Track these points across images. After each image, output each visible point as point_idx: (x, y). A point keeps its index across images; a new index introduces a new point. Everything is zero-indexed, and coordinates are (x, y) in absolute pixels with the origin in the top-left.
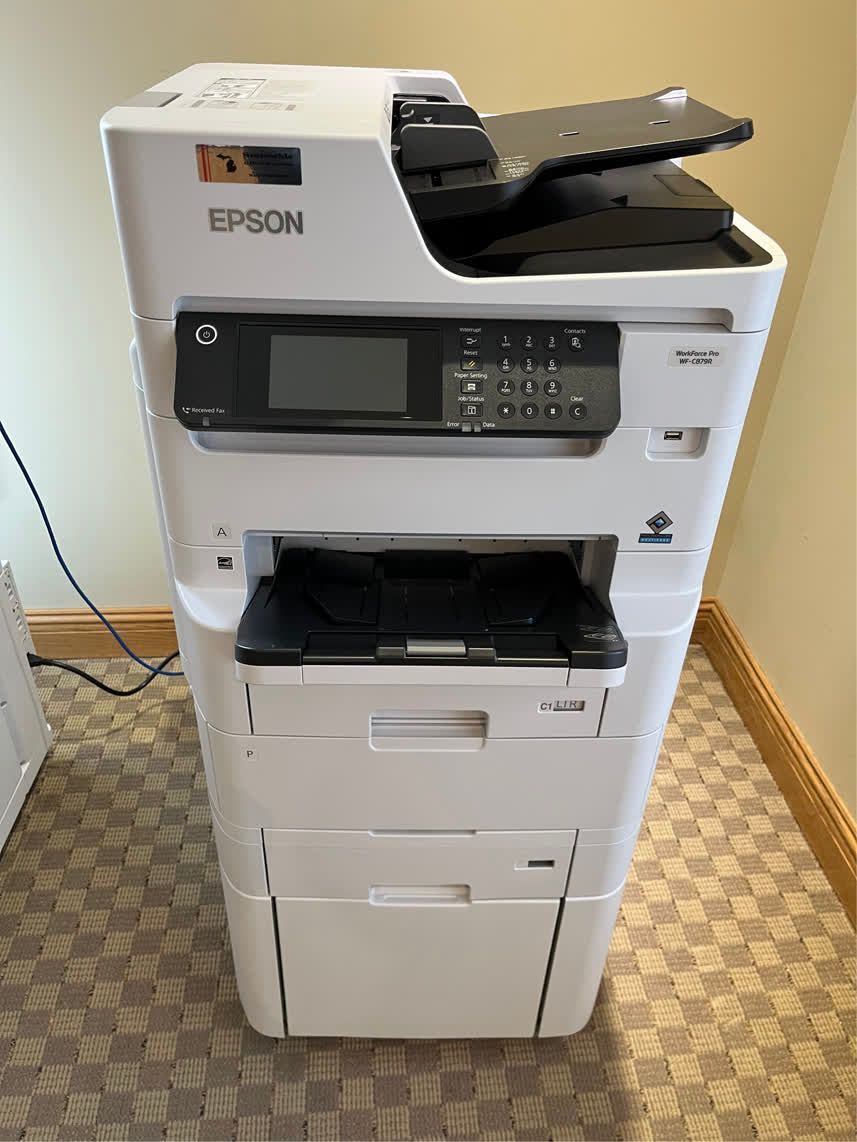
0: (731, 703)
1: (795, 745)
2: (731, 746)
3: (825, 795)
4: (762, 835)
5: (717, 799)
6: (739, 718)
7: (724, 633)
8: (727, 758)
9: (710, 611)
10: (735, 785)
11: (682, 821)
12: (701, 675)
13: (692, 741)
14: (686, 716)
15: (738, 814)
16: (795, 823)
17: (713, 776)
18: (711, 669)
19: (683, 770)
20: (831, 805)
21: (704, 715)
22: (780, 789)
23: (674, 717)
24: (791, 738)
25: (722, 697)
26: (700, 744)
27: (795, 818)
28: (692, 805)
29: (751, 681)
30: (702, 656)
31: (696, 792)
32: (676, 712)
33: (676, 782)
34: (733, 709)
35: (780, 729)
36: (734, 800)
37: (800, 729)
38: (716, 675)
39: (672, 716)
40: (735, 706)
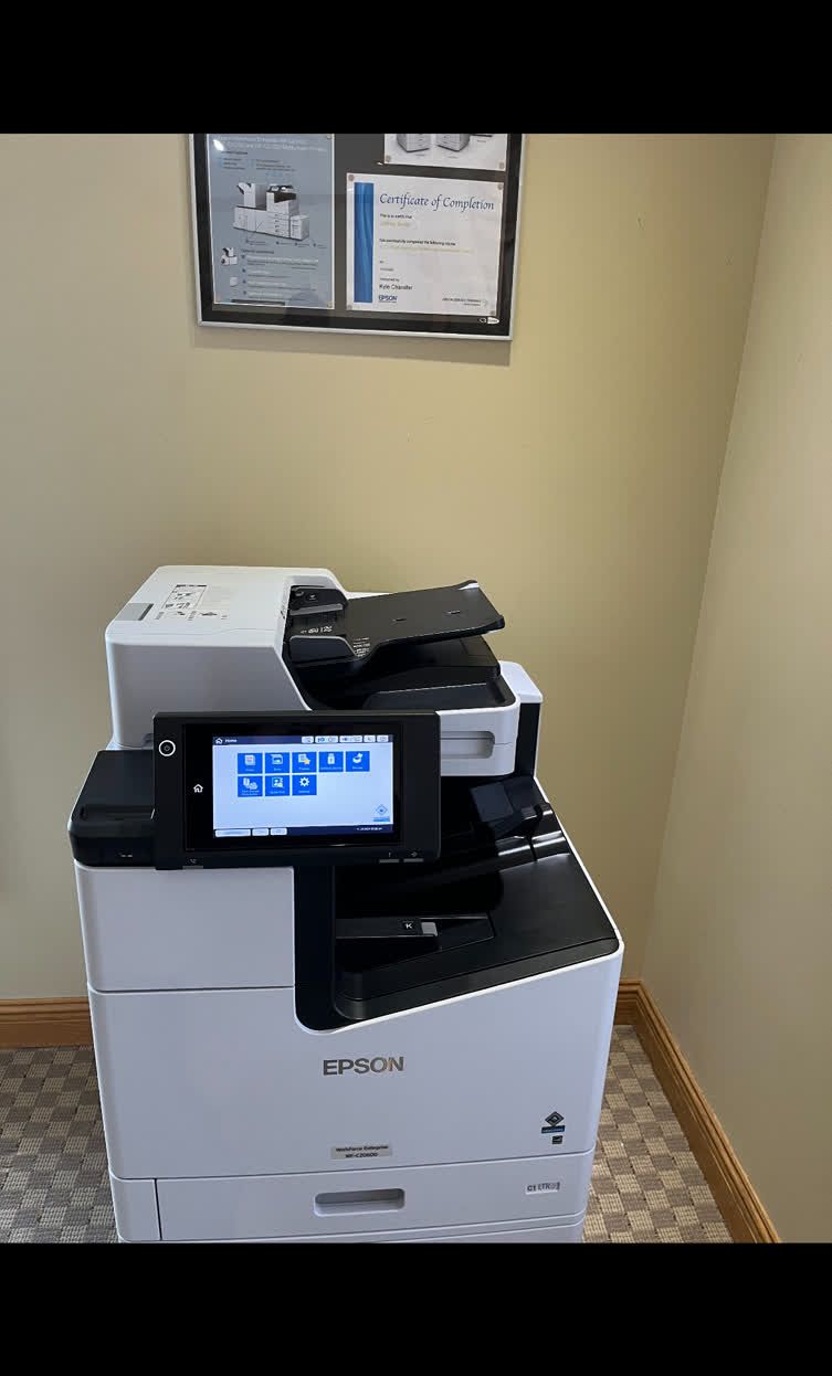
0: (660, 1087)
1: (714, 1135)
2: (660, 1133)
3: (741, 1186)
4: (688, 1227)
5: (647, 1190)
6: (667, 1103)
7: (649, 1015)
8: (657, 1147)
9: (636, 992)
10: (664, 1175)
11: (614, 1215)
12: (631, 1057)
13: (623, 1127)
14: (618, 1102)
15: (667, 1205)
16: (718, 1213)
17: (643, 1165)
18: (641, 1051)
19: (616, 1159)
20: (745, 1194)
21: (635, 1100)
22: (705, 1179)
23: (606, 1102)
24: (711, 1127)
25: (652, 1080)
26: (630, 1131)
27: (718, 1208)
28: (624, 1197)
29: (675, 1066)
30: (632, 1037)
31: (627, 1183)
32: (608, 1096)
33: (608, 1173)
34: (661, 1093)
35: (701, 1117)
36: (663, 1191)
37: (718, 1117)
38: (645, 1057)
39: (605, 1101)
40: (664, 1090)
